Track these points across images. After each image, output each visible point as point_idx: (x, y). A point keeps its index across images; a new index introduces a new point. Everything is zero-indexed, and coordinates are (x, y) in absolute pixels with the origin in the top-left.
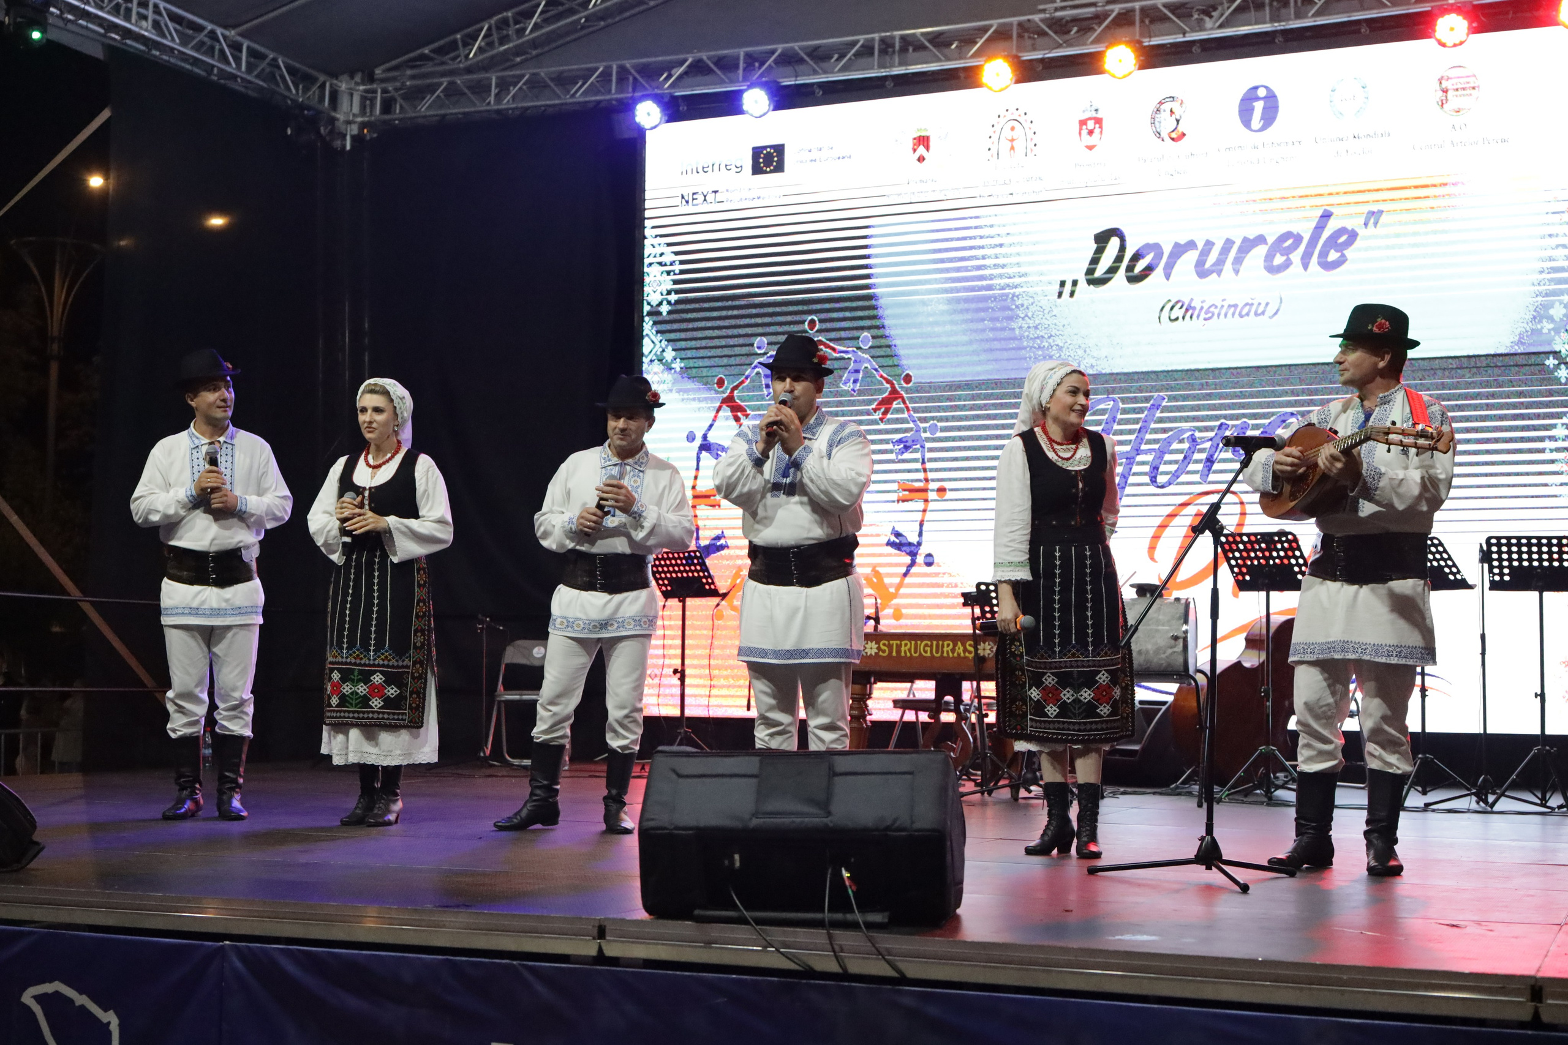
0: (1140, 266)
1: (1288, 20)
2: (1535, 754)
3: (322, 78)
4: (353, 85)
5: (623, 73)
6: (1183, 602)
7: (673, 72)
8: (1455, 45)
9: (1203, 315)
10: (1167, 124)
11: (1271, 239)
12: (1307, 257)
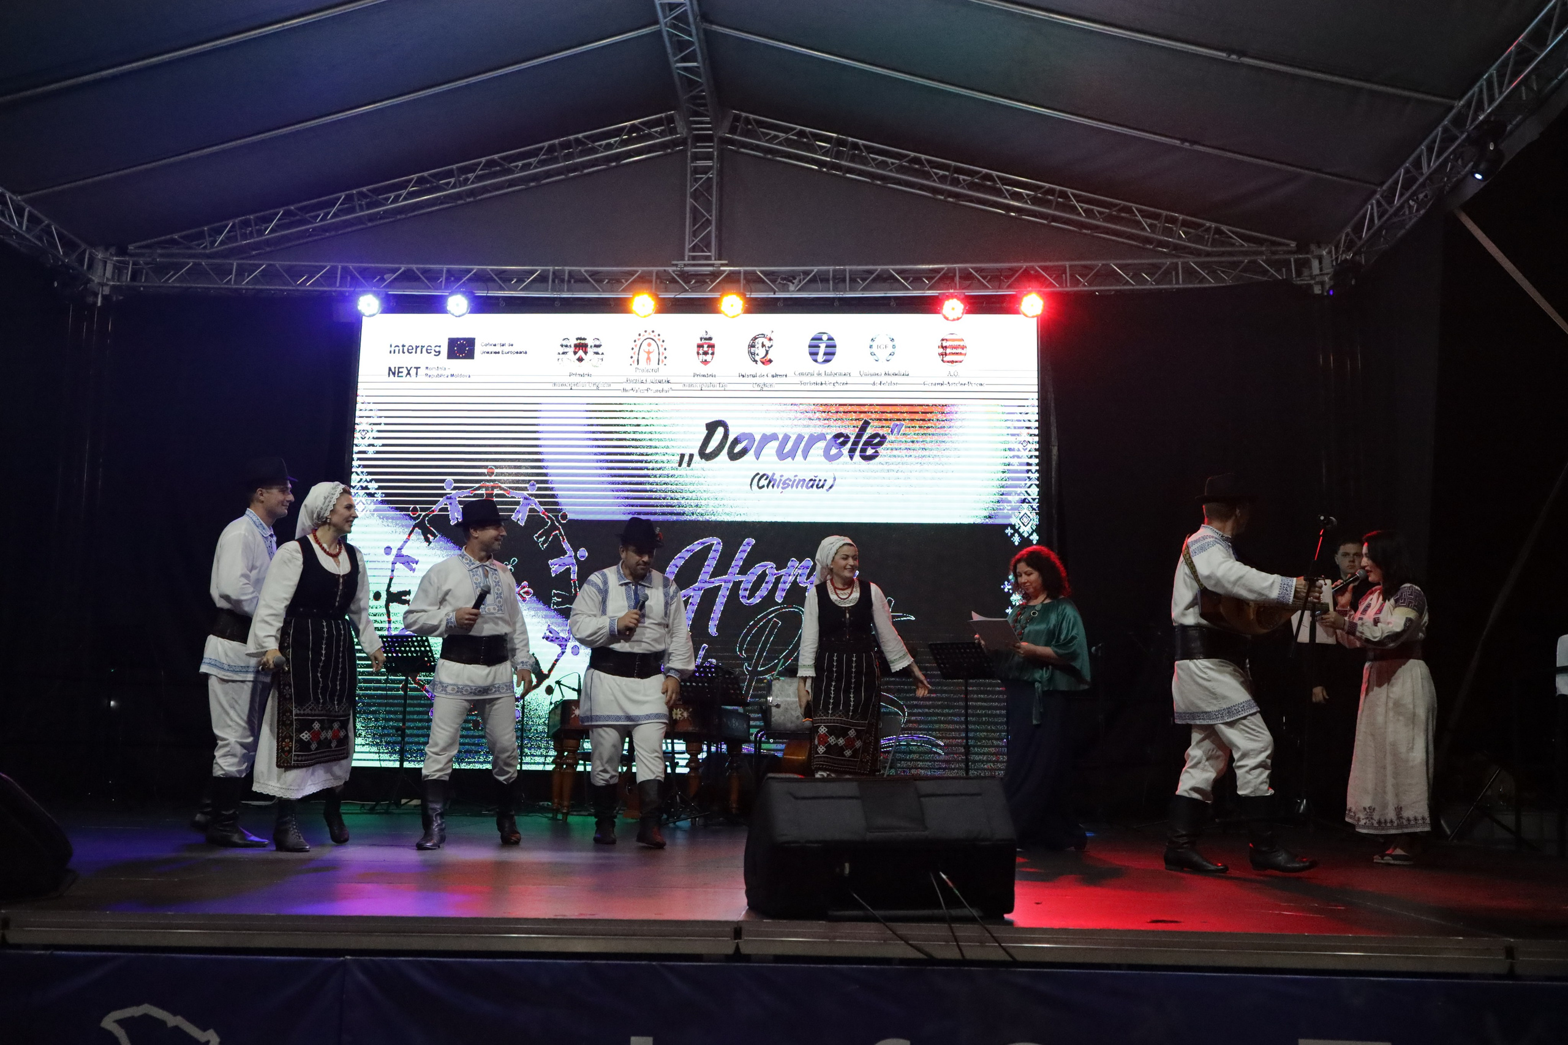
0: (738, 449)
1: (845, 291)
3: (83, 246)
4: (108, 255)
5: (345, 271)
8: (954, 320)
9: (781, 485)
10: (761, 352)
11: (829, 437)
12: (852, 451)
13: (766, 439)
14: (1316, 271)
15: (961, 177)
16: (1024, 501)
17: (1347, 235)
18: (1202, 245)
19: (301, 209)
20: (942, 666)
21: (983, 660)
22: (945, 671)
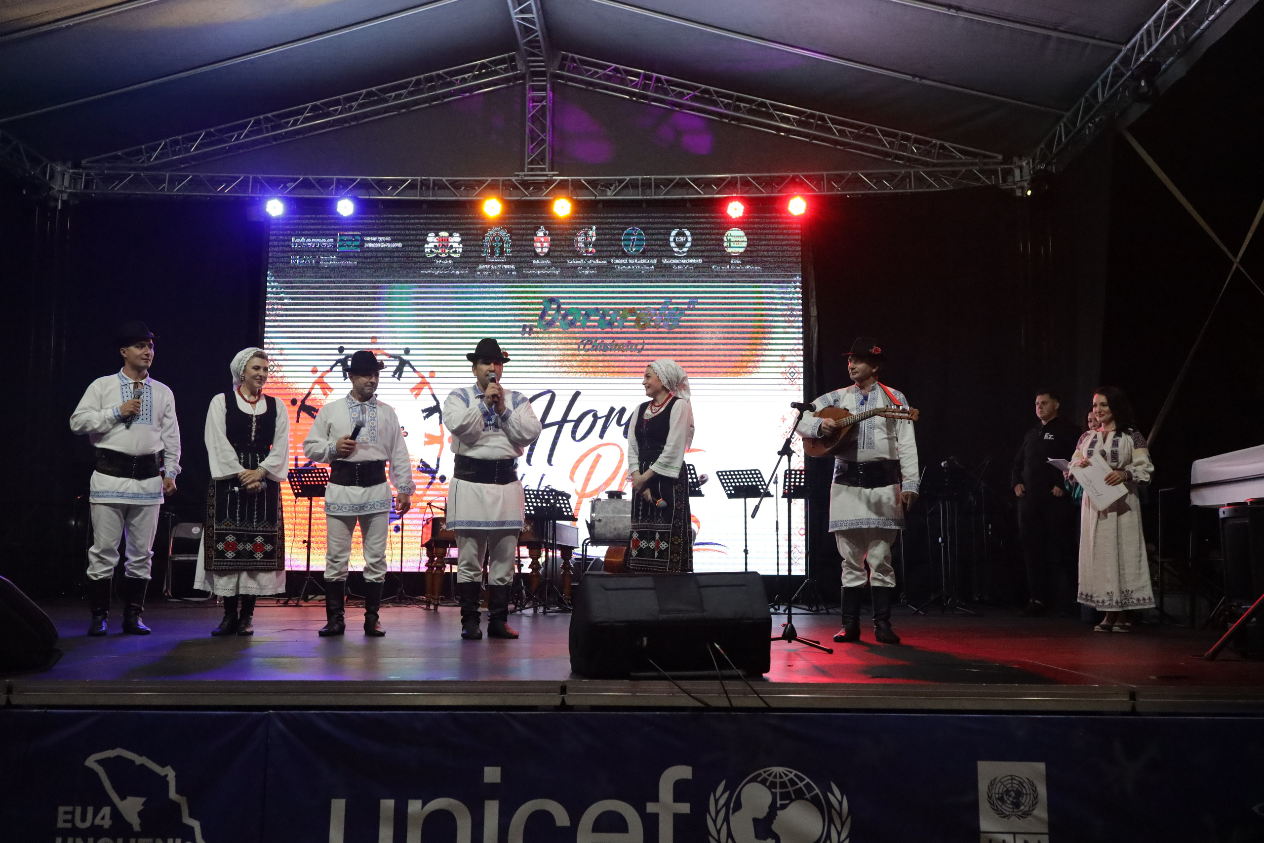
1: (651, 195)
2: (806, 583)
3: (46, 161)
4: (65, 168)
5: (256, 180)
7: (288, 185)
8: (737, 218)
9: (602, 350)
13: (590, 313)
14: (1018, 178)
15: (742, 105)
17: (1042, 150)
18: (929, 158)
19: (220, 131)
20: (727, 488)
21: (758, 483)
22: (729, 492)
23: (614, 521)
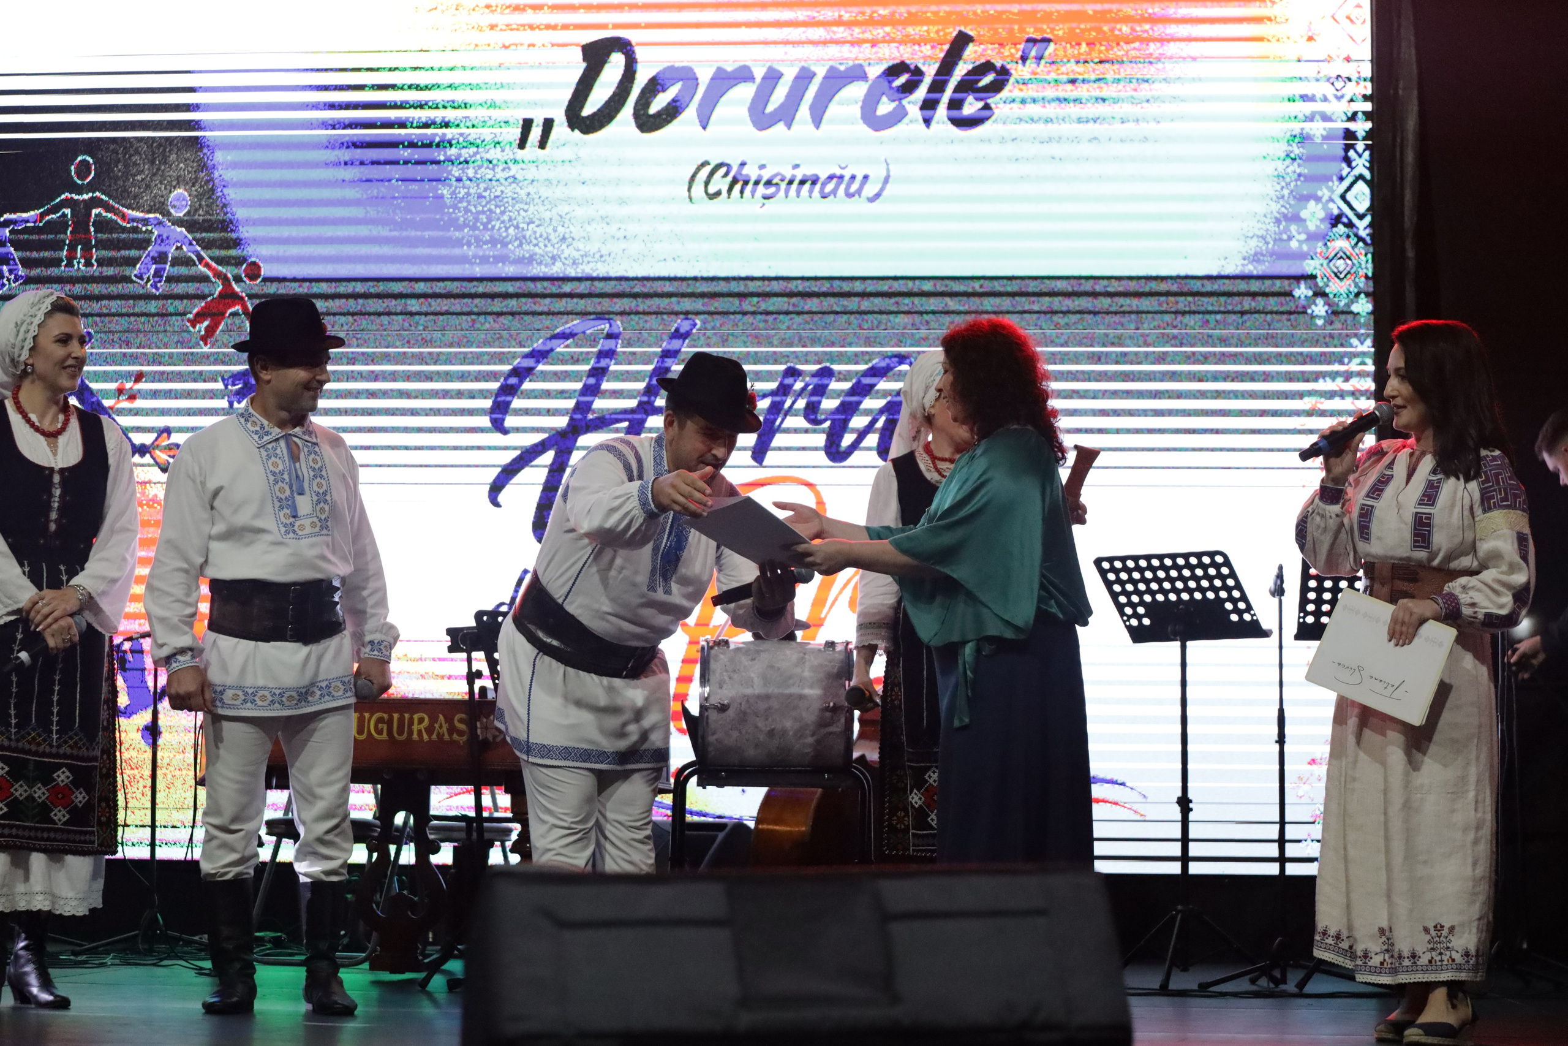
0: (658, 104)
6: (839, 648)
9: (761, 190)
11: (875, 71)
12: (929, 105)
13: (724, 80)
16: (1336, 220)
20: (1128, 611)
21: (1223, 594)
22: (1134, 622)
23: (770, 708)
